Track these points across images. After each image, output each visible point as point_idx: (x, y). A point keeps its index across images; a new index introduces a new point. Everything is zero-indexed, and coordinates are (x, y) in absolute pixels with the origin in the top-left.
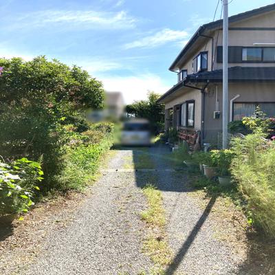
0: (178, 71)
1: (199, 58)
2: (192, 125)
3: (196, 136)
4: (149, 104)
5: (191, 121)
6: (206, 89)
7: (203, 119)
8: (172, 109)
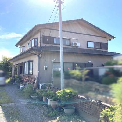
0: (20, 47)
1: (33, 41)
2: (32, 73)
3: (35, 80)
4: (2, 62)
5: (31, 72)
6: (40, 55)
7: (39, 70)
8: (17, 65)
